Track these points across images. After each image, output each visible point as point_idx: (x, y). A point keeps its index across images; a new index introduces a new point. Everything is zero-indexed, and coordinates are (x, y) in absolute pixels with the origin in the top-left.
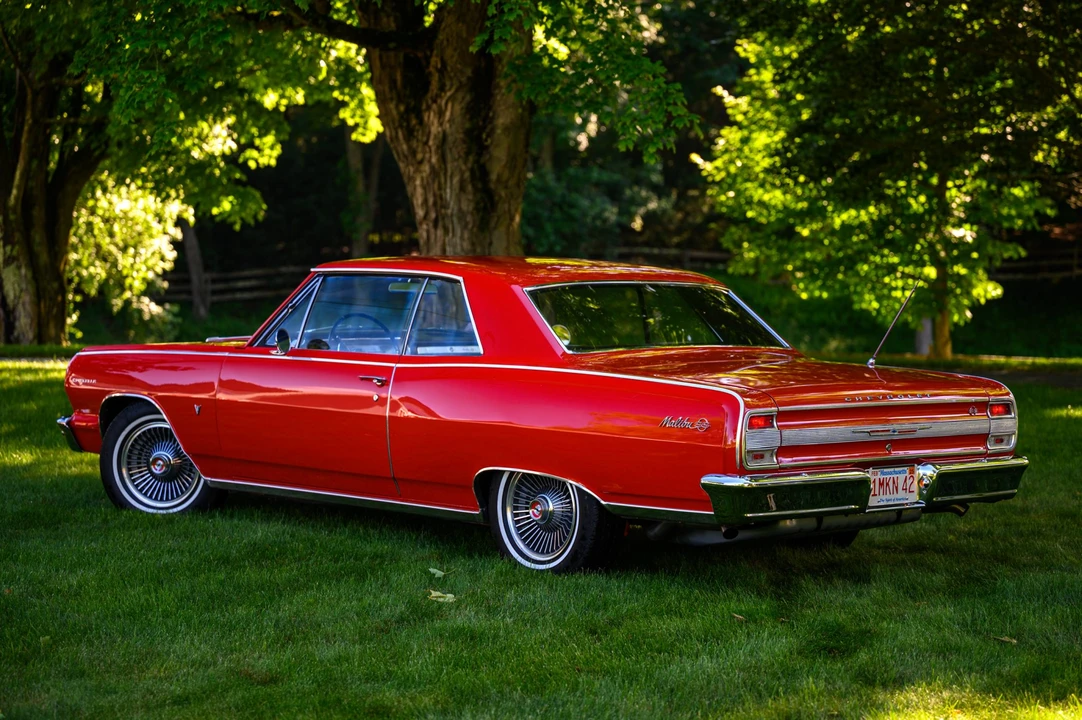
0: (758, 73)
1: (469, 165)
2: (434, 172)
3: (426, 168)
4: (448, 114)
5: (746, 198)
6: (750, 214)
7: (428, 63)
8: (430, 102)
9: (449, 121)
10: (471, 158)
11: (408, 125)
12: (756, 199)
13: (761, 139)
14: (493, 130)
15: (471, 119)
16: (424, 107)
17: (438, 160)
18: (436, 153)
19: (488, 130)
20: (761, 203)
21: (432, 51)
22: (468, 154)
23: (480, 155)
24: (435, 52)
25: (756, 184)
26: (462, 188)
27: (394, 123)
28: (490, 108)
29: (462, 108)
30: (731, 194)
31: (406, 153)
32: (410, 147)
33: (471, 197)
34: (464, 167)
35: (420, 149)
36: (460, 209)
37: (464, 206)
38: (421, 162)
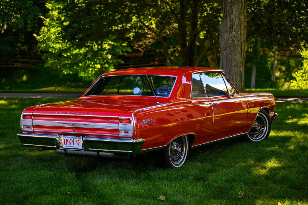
0: (52, 12)
5: (49, 46)
6: (50, 50)
12: (51, 46)
13: (53, 30)
20: (53, 47)
25: (51, 42)
30: (45, 45)
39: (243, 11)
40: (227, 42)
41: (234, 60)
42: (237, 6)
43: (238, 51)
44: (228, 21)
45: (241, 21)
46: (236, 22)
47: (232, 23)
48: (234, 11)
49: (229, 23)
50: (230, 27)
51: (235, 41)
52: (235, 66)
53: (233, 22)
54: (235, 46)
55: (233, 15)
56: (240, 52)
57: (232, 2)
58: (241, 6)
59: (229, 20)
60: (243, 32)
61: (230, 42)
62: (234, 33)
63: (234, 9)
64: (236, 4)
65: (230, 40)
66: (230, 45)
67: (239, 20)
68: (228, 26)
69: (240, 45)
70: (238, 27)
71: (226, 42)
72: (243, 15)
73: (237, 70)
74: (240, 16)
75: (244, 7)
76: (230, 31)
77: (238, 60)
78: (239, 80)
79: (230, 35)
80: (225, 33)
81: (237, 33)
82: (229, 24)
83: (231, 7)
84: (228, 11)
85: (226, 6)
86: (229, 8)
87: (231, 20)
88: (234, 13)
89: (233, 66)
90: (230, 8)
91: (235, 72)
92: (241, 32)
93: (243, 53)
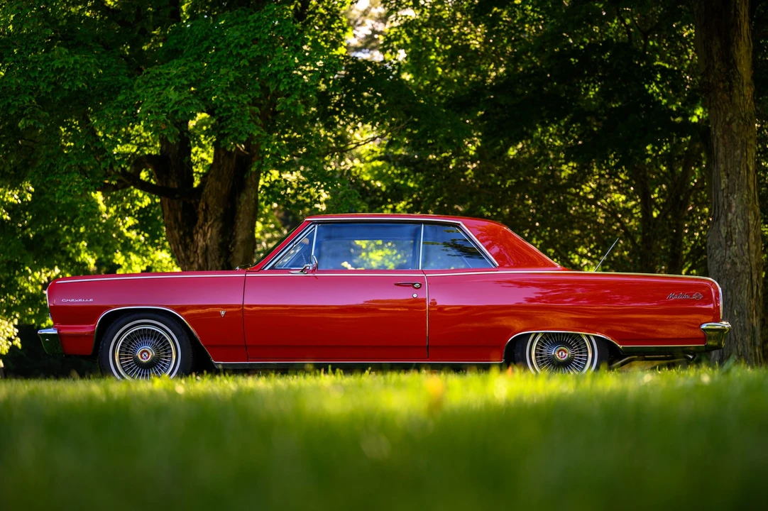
1: (221, 263)
4: (209, 235)
7: (197, 206)
8: (198, 228)
9: (210, 238)
10: (222, 259)
11: (186, 242)
14: (235, 243)
15: (222, 237)
16: (194, 232)
17: (203, 261)
18: (202, 256)
19: (232, 243)
21: (200, 200)
22: (220, 257)
23: (227, 258)
24: (202, 200)
28: (234, 230)
29: (217, 231)
31: (185, 258)
32: (186, 255)
34: (218, 265)
35: (192, 256)
38: (192, 263)
39: (750, 205)
40: (721, 267)
41: (737, 302)
42: (738, 195)
43: (745, 283)
44: (721, 225)
45: (749, 224)
46: (739, 226)
47: (729, 229)
48: (734, 204)
49: (724, 230)
50: (726, 237)
51: (738, 265)
52: (739, 313)
53: (732, 227)
55: (731, 212)
56: (750, 286)
57: (728, 187)
58: (747, 195)
59: (724, 223)
60: (753, 247)
61: (728, 266)
62: (734, 248)
63: (733, 201)
64: (736, 191)
65: (728, 263)
66: (727, 272)
67: (744, 221)
68: (721, 235)
69: (748, 273)
70: (743, 235)
72: (752, 212)
73: (744, 322)
74: (746, 215)
75: (754, 198)
76: (727, 245)
77: (746, 301)
78: (749, 342)
79: (728, 252)
80: (718, 249)
81: (742, 248)
82: (723, 230)
83: (727, 197)
84: (721, 205)
85: (718, 195)
86: (722, 200)
87: (728, 224)
88: (733, 210)
89: (735, 314)
90: (726, 200)
91: (740, 326)
92: (749, 246)
93: (755, 288)
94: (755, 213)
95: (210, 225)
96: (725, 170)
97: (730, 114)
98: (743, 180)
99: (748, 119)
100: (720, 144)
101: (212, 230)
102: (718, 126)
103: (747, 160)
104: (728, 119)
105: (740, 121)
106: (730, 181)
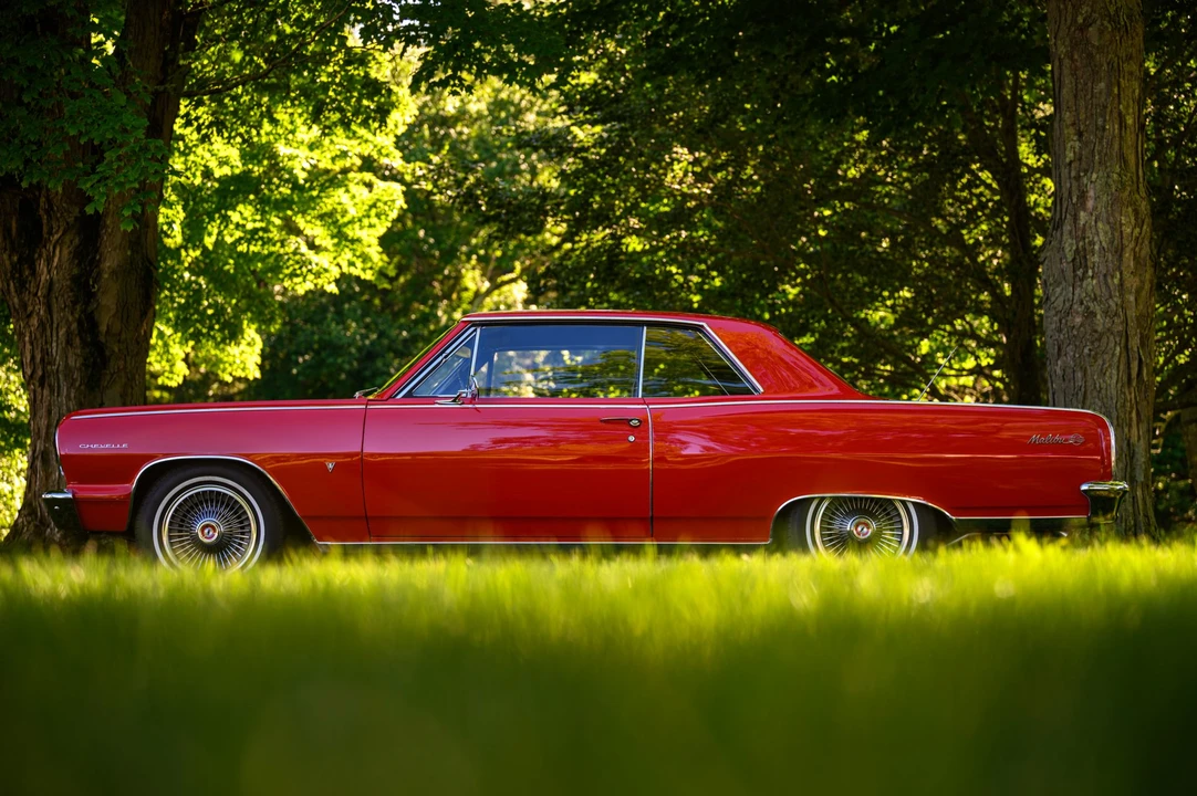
1: (77, 316)
2: (42, 324)
3: (35, 321)
4: (56, 260)
7: (40, 206)
8: (41, 248)
9: (56, 267)
10: (78, 307)
11: (21, 275)
14: (99, 274)
15: (79, 265)
16: (35, 254)
17: (45, 311)
18: (44, 304)
19: (94, 275)
22: (75, 303)
23: (87, 303)
24: (43, 192)
26: (69, 342)
27: (6, 275)
28: (97, 250)
29: (70, 253)
31: (17, 306)
32: (21, 300)
33: (79, 351)
34: (70, 318)
35: (30, 301)
36: (67, 365)
37: (71, 362)
38: (29, 316)
39: (1127, 193)
40: (1063, 321)
41: (1095, 394)
42: (1101, 174)
43: (1113, 355)
44: (1065, 236)
45: (1121, 232)
46: (1101, 236)
47: (1081, 244)
48: (1091, 193)
49: (1071, 245)
50: (1074, 261)
51: (1099, 317)
53: (1087, 240)
54: (1096, 335)
55: (1085, 210)
56: (1123, 360)
57: (1080, 159)
58: (1119, 175)
59: (1070, 232)
60: (1132, 282)
61: (1078, 320)
62: (1091, 284)
63: (1090, 187)
64: (1096, 165)
65: (1078, 313)
66: (1075, 332)
67: (1113, 229)
68: (1066, 258)
69: (1120, 333)
70: (1110, 256)
71: (1060, 321)
72: (1130, 209)
74: (1117, 215)
75: (1136, 182)
76: (1075, 276)
77: (1114, 392)
79: (1077, 291)
80: (1058, 284)
81: (1107, 283)
82: (1069, 246)
83: (1078, 178)
84: (1066, 195)
86: (1068, 185)
87: (1080, 233)
88: (1090, 204)
90: (1075, 184)
92: (1121, 279)
93: (1135, 366)
94: (1136, 212)
95: (57, 241)
96: (1073, 124)
97: (1085, 9)
98: (1110, 145)
99: (1123, 19)
100: (1066, 71)
101: (60, 252)
102: (1060, 34)
103: (1119, 103)
104: (1080, 20)
105: (1105, 23)
106: (1086, 144)
